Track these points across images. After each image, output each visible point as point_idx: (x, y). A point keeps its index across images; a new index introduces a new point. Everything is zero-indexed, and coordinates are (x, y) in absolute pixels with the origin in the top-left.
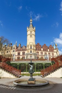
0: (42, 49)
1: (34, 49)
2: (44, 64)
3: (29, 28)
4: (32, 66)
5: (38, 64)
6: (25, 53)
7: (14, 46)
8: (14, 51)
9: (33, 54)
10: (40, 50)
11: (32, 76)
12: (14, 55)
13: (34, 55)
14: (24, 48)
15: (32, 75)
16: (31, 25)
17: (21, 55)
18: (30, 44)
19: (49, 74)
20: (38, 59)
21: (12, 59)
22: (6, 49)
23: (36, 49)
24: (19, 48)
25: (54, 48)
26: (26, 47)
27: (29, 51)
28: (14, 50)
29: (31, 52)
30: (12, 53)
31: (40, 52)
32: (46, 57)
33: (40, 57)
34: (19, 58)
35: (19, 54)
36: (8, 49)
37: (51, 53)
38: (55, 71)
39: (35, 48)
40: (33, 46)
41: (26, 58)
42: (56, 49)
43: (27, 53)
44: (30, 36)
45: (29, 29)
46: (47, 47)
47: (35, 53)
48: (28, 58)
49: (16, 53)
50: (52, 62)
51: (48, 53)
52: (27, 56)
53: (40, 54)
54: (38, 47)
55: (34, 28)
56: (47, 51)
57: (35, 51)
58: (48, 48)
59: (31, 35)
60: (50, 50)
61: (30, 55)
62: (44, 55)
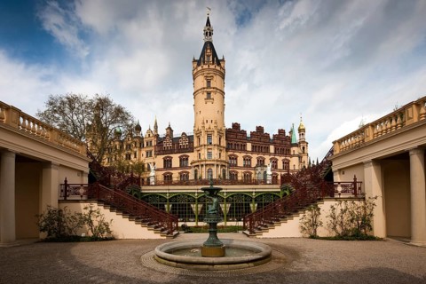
0: (249, 147)
1: (219, 146)
2: (254, 196)
3: (199, 65)
5: (232, 196)
6: (187, 159)
7: (149, 136)
8: (149, 154)
9: (215, 163)
10: (243, 149)
11: (215, 233)
12: (152, 168)
13: (222, 166)
14: (184, 142)
15: (213, 229)
16: (208, 51)
17: (176, 169)
18: (207, 126)
20: (232, 179)
21: (146, 180)
22: (121, 147)
23: (228, 144)
24: (167, 143)
26: (191, 138)
27: (204, 153)
28: (149, 149)
29: (210, 155)
30: (144, 160)
31: (240, 156)
32: (262, 172)
33: (241, 173)
34: (168, 179)
35: (168, 163)
36: (129, 146)
37: (280, 159)
39: (224, 143)
40: (216, 133)
41: (191, 177)
42: (297, 145)
43: (196, 159)
44: (205, 95)
45: (200, 68)
46: (268, 137)
47: (223, 158)
48: (199, 176)
49: (159, 161)
50: (283, 189)
51: (271, 159)
52: (196, 171)
53: (240, 162)
54: (234, 137)
55: (219, 64)
56: (267, 152)
57: (223, 154)
58: (272, 142)
59: (209, 94)
60: (275, 149)
61: (206, 165)
62: (253, 165)
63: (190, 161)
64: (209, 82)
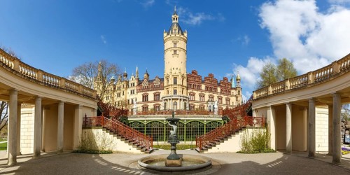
0: (203, 87)
1: (182, 86)
2: (205, 122)
3: (168, 34)
4: (175, 127)
5: (190, 123)
6: (159, 95)
7: (133, 80)
8: (132, 92)
9: (179, 98)
10: (199, 88)
11: (175, 149)
12: (134, 102)
13: (184, 100)
14: (157, 83)
15: (174, 146)
16: (175, 27)
17: (151, 102)
18: (173, 72)
19: (215, 146)
20: (191, 110)
21: (130, 110)
22: (115, 88)
23: (188, 84)
24: (145, 84)
25: (233, 86)
26: (162, 80)
27: (171, 90)
28: (132, 89)
29: (175, 92)
30: (129, 97)
31: (197, 93)
32: (212, 106)
33: (197, 106)
34: (145, 108)
35: (145, 98)
36: (119, 88)
37: (224, 97)
38: (226, 138)
39: (185, 84)
40: (180, 77)
41: (162, 108)
42: (235, 89)
43: (165, 95)
44: (173, 52)
45: (169, 36)
46: (216, 81)
47: (185, 94)
48: (167, 108)
49: (139, 97)
50: (224, 119)
51: (218, 97)
52: (165, 103)
53: (197, 98)
54: (193, 80)
55: (183, 34)
56: (216, 92)
57: (185, 91)
58: (219, 85)
59: (175, 51)
60: (222, 90)
61: (173, 99)
62: (206, 100)
63: (161, 96)
64: (175, 44)
